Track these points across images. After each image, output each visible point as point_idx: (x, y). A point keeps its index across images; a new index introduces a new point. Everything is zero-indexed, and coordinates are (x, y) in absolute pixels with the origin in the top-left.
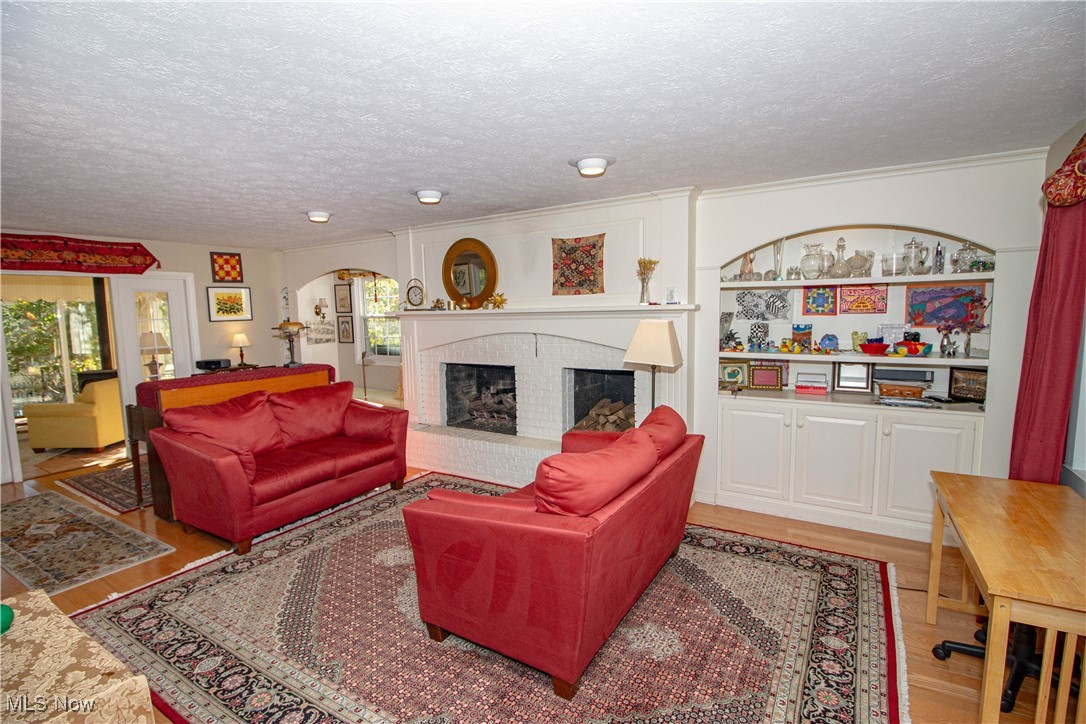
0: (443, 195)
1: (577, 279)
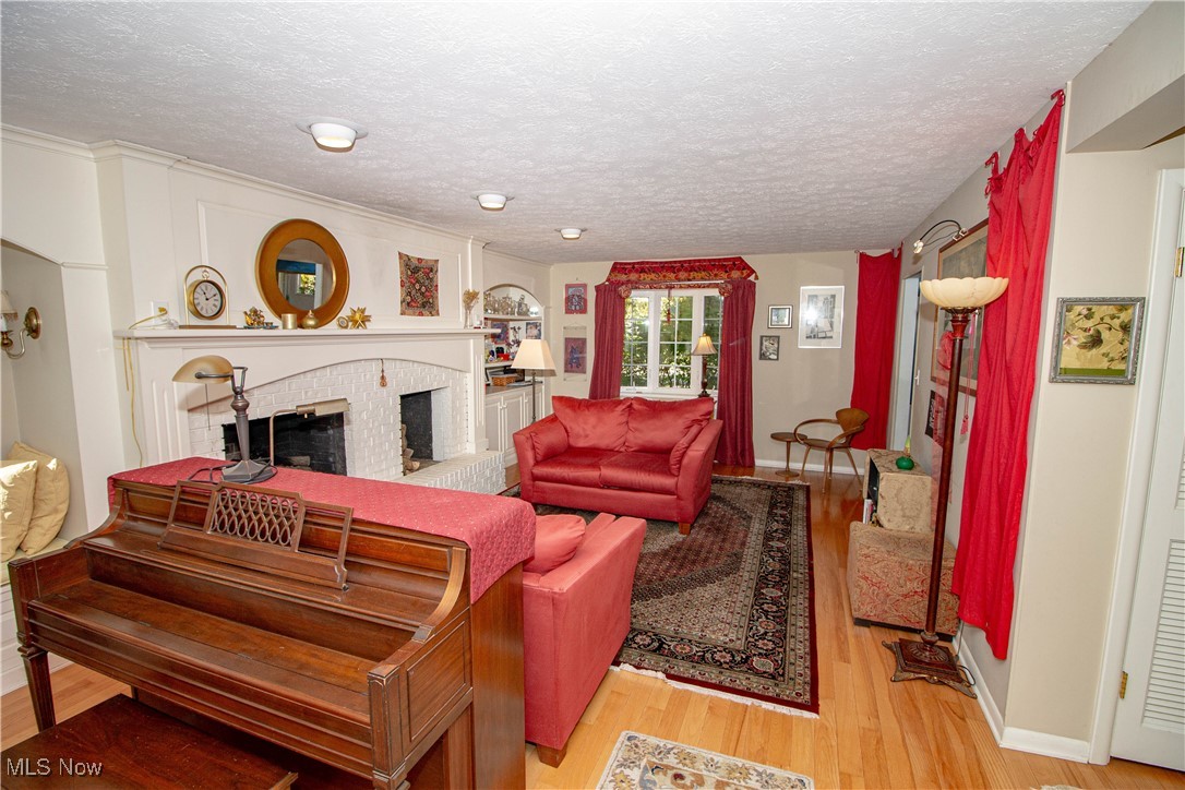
0: (507, 199)
1: (420, 300)
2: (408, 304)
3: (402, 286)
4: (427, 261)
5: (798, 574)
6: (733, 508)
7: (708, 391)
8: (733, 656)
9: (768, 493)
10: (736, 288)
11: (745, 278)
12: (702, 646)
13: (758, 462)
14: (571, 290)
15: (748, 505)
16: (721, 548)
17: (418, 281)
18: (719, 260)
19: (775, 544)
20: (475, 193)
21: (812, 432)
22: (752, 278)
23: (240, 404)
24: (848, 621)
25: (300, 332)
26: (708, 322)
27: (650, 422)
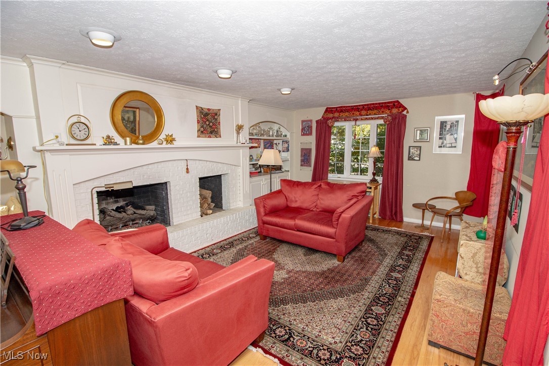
0: (233, 72)
1: (209, 130)
2: (202, 132)
3: (198, 123)
4: (213, 110)
5: (402, 299)
6: (378, 247)
7: (377, 178)
8: (331, 355)
9: (403, 239)
10: (394, 119)
11: (400, 113)
12: (315, 343)
13: (405, 219)
14: (304, 123)
15: (388, 246)
16: (358, 274)
17: (208, 120)
18: (385, 103)
19: (395, 275)
20: (215, 69)
21: (439, 204)
22: (405, 113)
23: (21, 186)
24: (425, 342)
25: (134, 146)
26: (379, 139)
27: (329, 195)
